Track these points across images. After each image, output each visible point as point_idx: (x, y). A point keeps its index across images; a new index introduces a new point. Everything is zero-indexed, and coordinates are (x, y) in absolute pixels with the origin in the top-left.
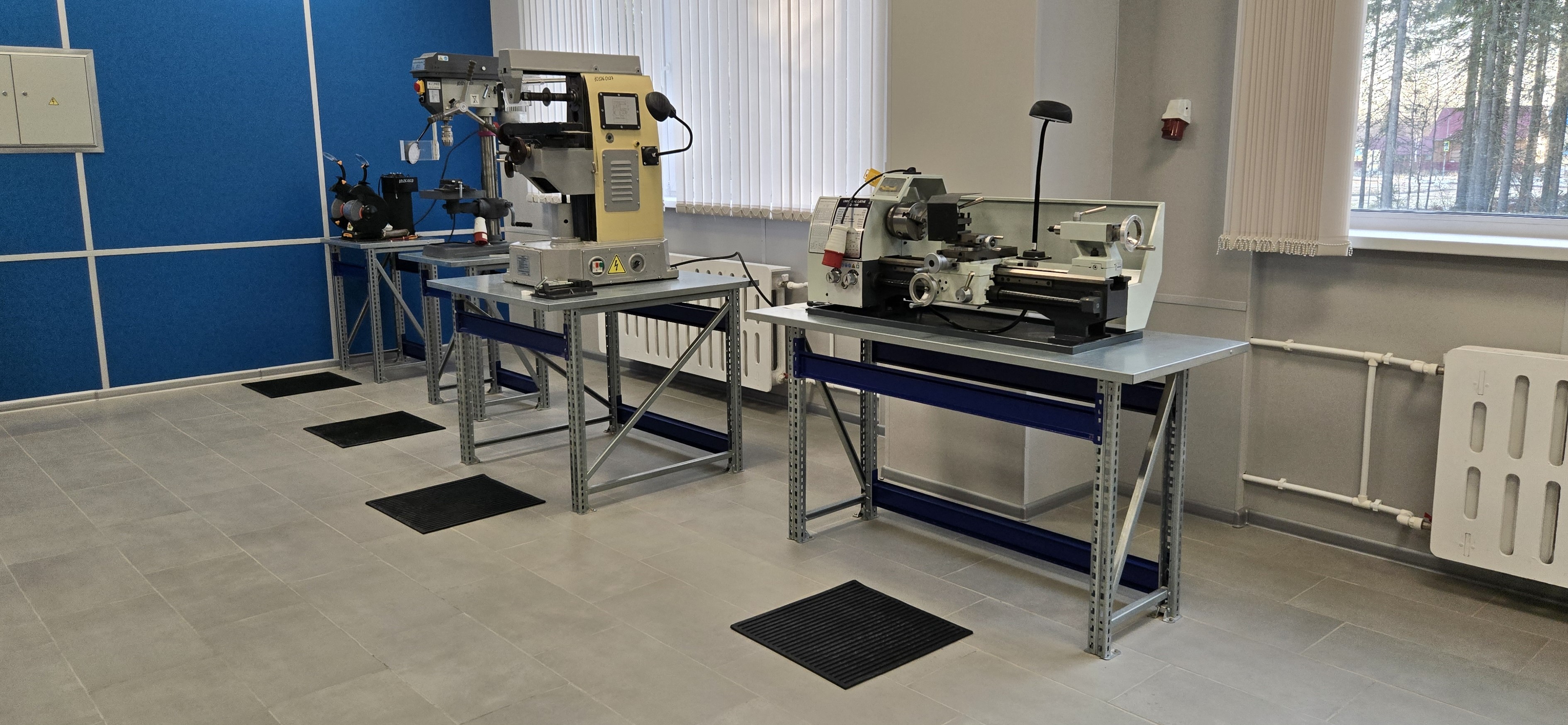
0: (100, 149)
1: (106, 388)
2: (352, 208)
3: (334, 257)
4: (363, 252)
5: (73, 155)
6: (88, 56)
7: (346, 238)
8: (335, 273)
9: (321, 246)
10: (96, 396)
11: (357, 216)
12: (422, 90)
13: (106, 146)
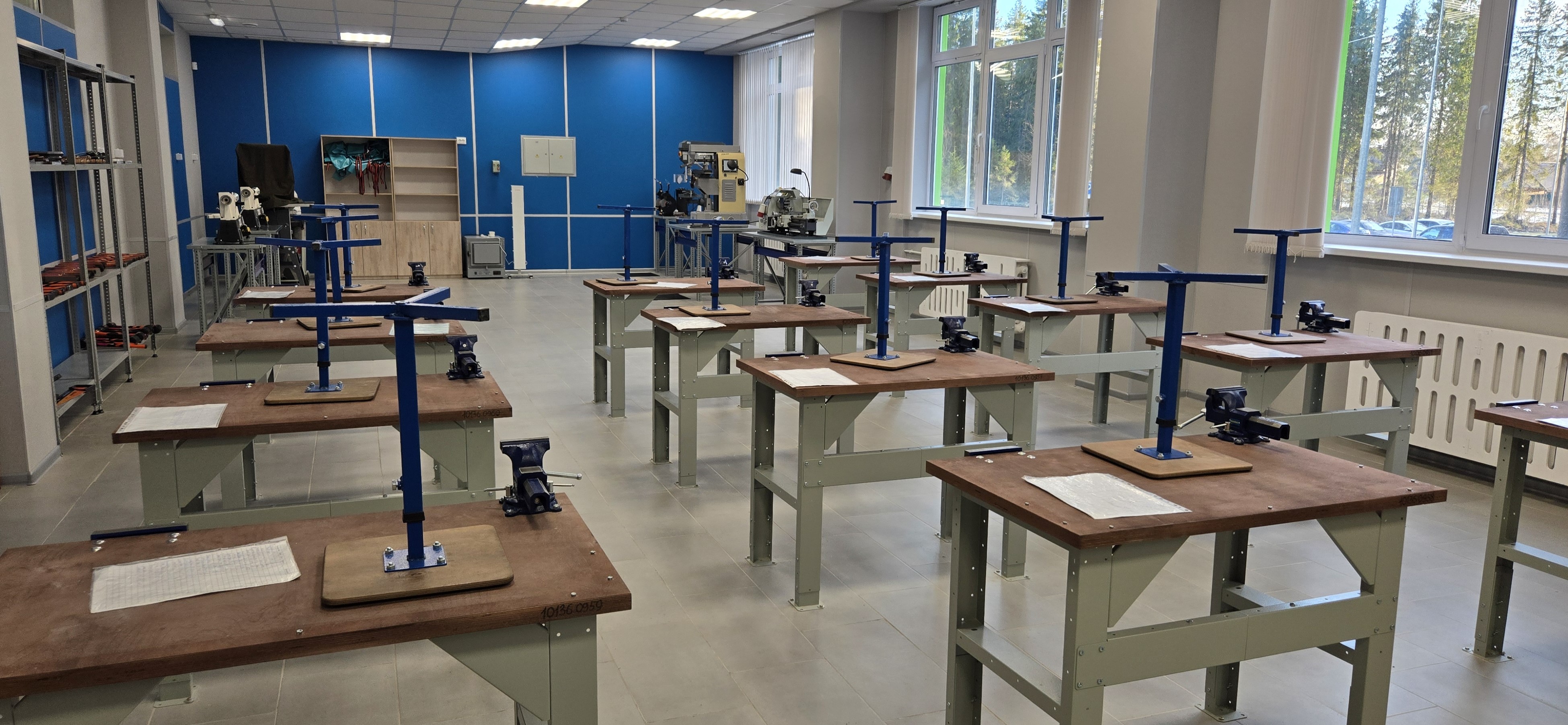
0: (575, 175)
1: (570, 269)
2: (663, 203)
3: (656, 223)
4: (664, 220)
5: (566, 177)
6: (574, 139)
7: (660, 215)
8: (656, 230)
9: (652, 218)
10: (566, 272)
11: (664, 205)
12: (681, 155)
13: (577, 174)
